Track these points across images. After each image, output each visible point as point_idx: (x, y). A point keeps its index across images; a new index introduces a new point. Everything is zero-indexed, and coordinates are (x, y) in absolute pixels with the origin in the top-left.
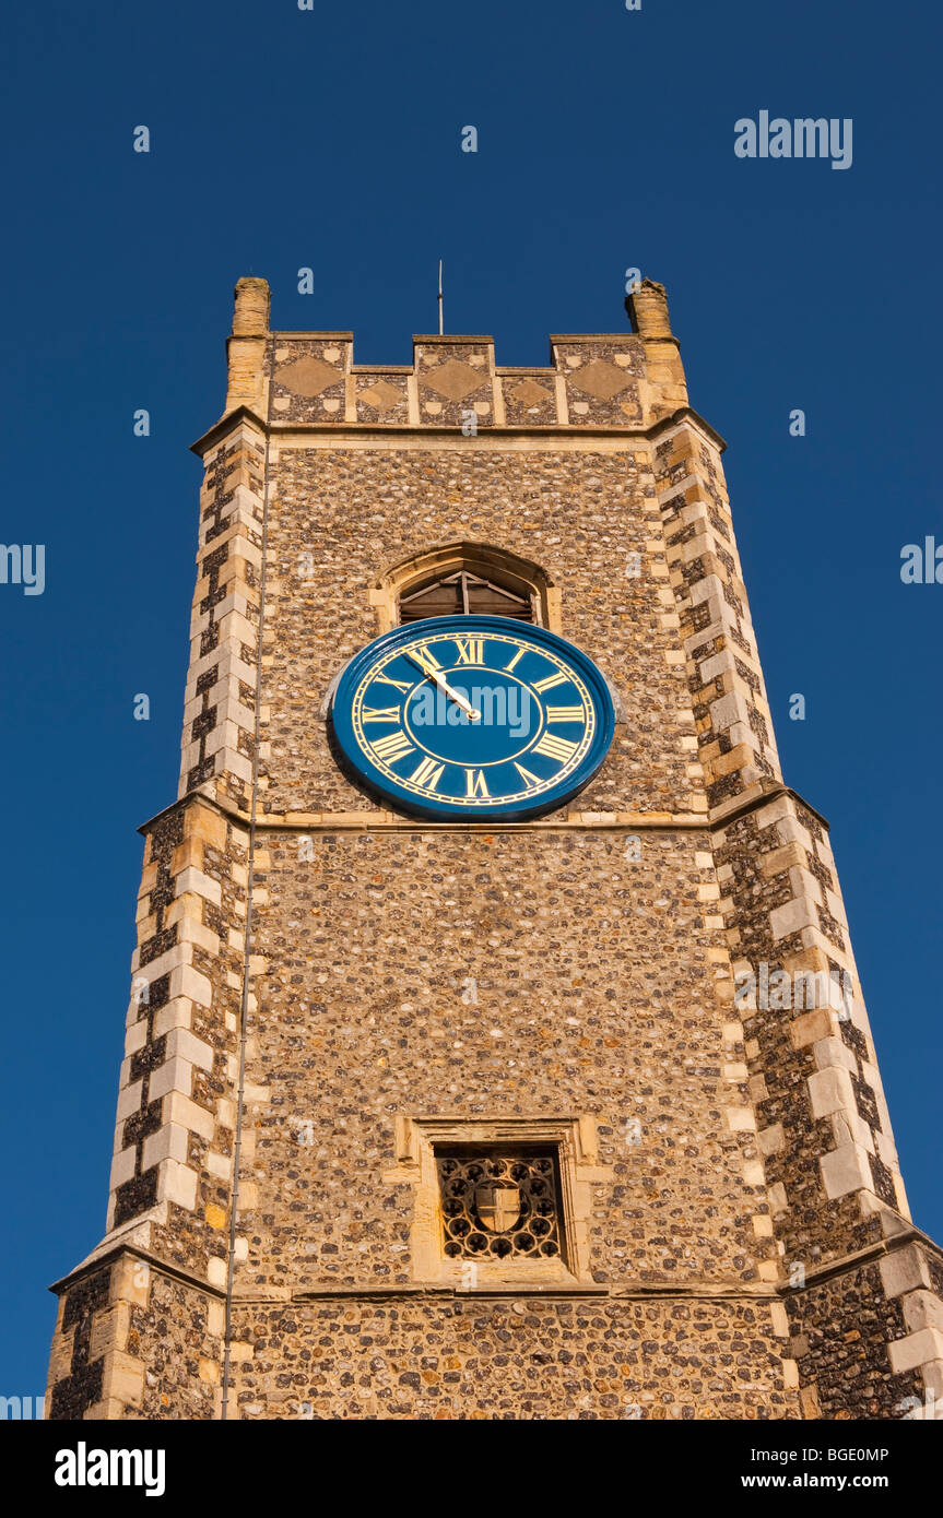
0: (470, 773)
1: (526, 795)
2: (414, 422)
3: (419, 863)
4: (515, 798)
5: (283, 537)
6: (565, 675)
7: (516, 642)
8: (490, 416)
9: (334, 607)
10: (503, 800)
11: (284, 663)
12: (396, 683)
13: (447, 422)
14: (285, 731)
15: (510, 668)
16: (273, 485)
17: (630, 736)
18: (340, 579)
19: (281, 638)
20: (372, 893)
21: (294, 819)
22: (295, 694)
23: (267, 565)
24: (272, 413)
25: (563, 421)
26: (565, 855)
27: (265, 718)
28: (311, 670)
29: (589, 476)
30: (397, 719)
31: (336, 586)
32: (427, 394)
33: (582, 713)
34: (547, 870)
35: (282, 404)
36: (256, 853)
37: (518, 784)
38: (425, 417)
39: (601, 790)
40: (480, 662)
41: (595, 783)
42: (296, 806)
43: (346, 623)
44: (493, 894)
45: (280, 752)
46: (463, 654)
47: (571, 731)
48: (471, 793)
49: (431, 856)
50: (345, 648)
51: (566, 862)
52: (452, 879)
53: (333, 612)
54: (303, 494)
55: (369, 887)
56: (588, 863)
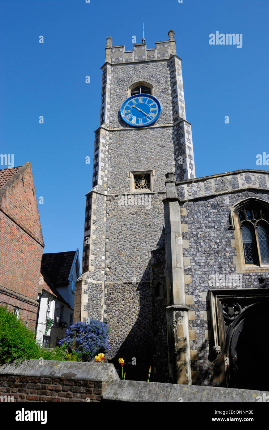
0: (140, 120)
1: (148, 123)
2: (133, 61)
3: (132, 134)
4: (146, 123)
5: (113, 83)
6: (154, 103)
7: (147, 98)
8: (145, 58)
9: (121, 94)
10: (144, 124)
11: (114, 104)
12: (130, 106)
13: (138, 60)
14: (114, 115)
15: (146, 102)
16: (112, 74)
17: (163, 112)
18: (122, 89)
19: (113, 100)
20: (126, 139)
21: (116, 129)
22: (115, 109)
23: (111, 88)
24: (112, 61)
25: (156, 58)
26: (153, 132)
27: (111, 113)
28: (117, 105)
29: (160, 68)
30: (130, 112)
31: (121, 90)
32: (136, 55)
33: (157, 109)
34: (150, 134)
35: (113, 60)
36: (110, 134)
37: (147, 121)
38: (135, 60)
39: (159, 121)
40: (142, 101)
41: (158, 120)
42: (115, 127)
43: (123, 97)
44: (143, 138)
45: (113, 118)
46: (139, 100)
47: (155, 112)
48: (140, 123)
49: (134, 133)
50: (123, 101)
51: (153, 133)
52: (137, 136)
53: (121, 95)
54: (117, 75)
55: (125, 138)
56: (156, 132)
